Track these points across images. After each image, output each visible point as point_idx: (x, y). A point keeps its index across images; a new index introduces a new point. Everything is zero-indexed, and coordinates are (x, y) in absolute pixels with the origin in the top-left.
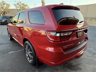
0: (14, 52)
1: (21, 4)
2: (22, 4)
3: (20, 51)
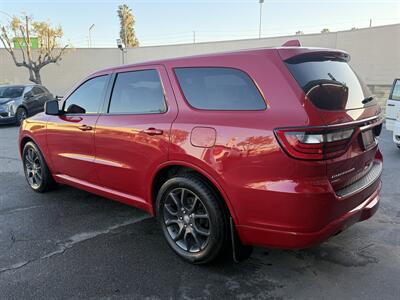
0: (93, 234)
1: (31, 27)
2: (37, 26)
3: (115, 227)
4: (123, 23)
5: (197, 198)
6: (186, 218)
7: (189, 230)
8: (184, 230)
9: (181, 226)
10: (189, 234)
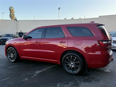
4: (11, 12)
5: (76, 58)
6: (72, 63)
7: (73, 66)
8: (71, 67)
9: (70, 66)
10: (73, 67)
